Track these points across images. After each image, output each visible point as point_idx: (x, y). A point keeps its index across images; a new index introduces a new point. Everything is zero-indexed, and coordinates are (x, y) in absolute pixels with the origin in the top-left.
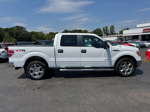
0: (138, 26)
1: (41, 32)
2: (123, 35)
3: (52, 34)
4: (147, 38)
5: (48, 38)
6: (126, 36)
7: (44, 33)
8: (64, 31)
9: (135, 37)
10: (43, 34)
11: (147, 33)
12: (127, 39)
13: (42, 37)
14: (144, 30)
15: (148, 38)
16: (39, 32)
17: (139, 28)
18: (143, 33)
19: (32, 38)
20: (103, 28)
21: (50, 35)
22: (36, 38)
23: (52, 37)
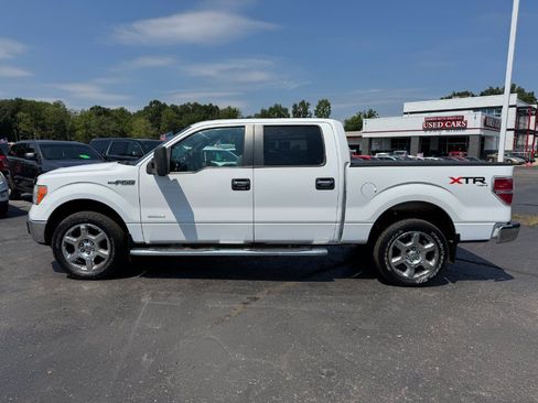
0: (408, 107)
1: (57, 105)
2: (364, 135)
3: (99, 114)
4: (434, 147)
5: (87, 127)
6: (371, 139)
7: (68, 107)
8: (151, 104)
9: (400, 144)
10: (65, 111)
11: (437, 133)
12: (374, 148)
13: (62, 122)
14: (428, 121)
15: (436, 148)
16: (47, 104)
17: (411, 113)
18: (425, 130)
19: (15, 124)
20: (295, 106)
21: (94, 116)
22: (36, 126)
23: (103, 123)
